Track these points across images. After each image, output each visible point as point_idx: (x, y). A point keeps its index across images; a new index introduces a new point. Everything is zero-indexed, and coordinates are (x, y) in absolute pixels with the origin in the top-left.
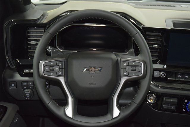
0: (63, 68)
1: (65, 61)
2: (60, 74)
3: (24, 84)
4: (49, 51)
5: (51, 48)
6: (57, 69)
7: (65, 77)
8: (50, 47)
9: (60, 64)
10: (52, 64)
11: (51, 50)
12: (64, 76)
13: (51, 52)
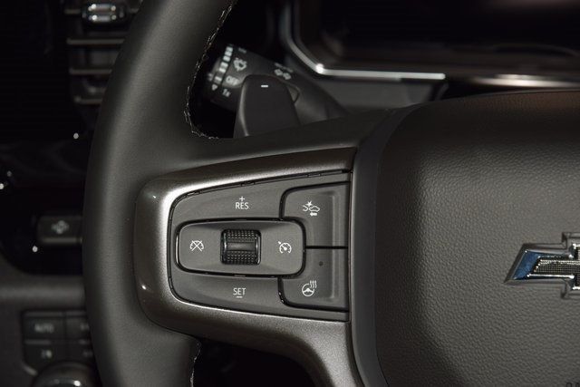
0: (338, 240)
1: (348, 183)
2: (309, 290)
3: (38, 328)
4: (221, 87)
5: (237, 62)
6: (284, 247)
7: (347, 321)
8: (229, 51)
9: (311, 209)
10: (241, 205)
11: (235, 74)
12: (347, 310)
13: (235, 92)
